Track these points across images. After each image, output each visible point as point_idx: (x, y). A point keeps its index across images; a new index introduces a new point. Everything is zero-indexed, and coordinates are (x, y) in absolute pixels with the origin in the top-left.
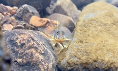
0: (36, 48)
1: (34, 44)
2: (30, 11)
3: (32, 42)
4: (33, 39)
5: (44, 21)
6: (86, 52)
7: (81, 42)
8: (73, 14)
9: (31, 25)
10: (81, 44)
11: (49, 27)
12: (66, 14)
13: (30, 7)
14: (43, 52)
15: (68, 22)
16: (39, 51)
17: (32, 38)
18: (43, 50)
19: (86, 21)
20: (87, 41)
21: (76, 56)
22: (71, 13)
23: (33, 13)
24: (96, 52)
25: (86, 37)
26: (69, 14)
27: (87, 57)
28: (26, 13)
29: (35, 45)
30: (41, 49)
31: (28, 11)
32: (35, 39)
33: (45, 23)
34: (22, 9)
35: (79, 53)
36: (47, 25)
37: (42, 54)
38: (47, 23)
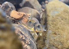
0: (24, 41)
1: (22, 37)
2: (10, 7)
3: (21, 36)
4: (22, 34)
5: (22, 15)
6: (60, 42)
7: (55, 34)
8: (37, 7)
9: (12, 17)
10: (56, 36)
11: (25, 18)
12: (33, 8)
13: (9, 4)
14: (29, 43)
15: (36, 14)
16: (27, 42)
17: (20, 32)
18: (29, 42)
19: (54, 17)
20: (59, 33)
21: (54, 46)
22: (36, 7)
23: (12, 8)
24: (67, 42)
25: (57, 30)
26: (35, 8)
27: (62, 46)
28: (7, 8)
29: (24, 38)
30: (28, 41)
31: (9, 7)
32: (23, 33)
33: (22, 16)
34: (4, 5)
35: (56, 43)
36: (24, 17)
37: (29, 45)
38: (23, 16)
